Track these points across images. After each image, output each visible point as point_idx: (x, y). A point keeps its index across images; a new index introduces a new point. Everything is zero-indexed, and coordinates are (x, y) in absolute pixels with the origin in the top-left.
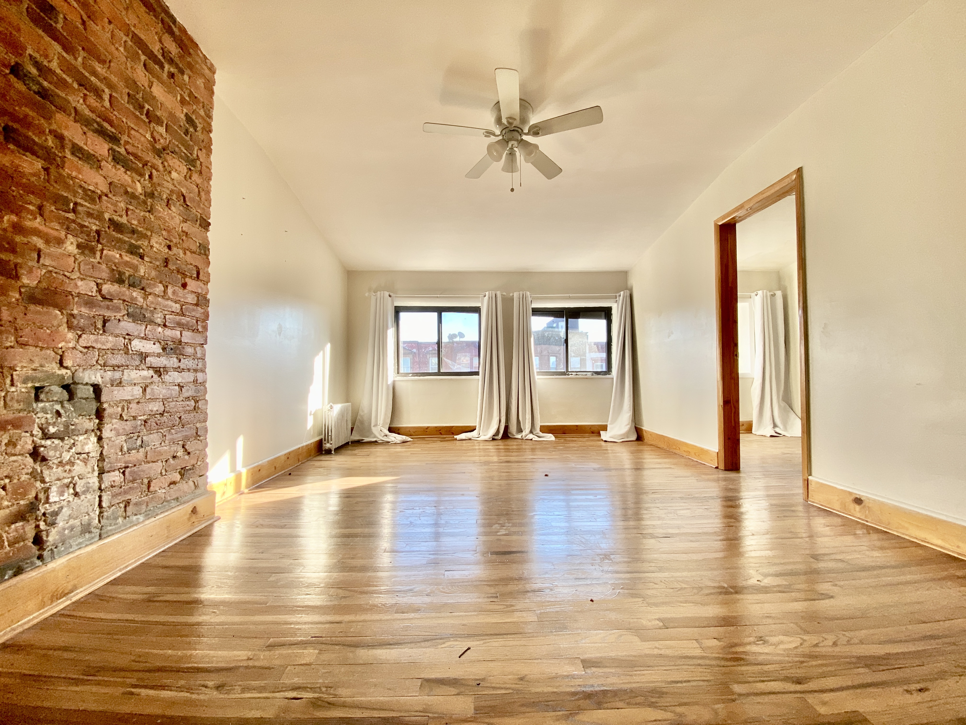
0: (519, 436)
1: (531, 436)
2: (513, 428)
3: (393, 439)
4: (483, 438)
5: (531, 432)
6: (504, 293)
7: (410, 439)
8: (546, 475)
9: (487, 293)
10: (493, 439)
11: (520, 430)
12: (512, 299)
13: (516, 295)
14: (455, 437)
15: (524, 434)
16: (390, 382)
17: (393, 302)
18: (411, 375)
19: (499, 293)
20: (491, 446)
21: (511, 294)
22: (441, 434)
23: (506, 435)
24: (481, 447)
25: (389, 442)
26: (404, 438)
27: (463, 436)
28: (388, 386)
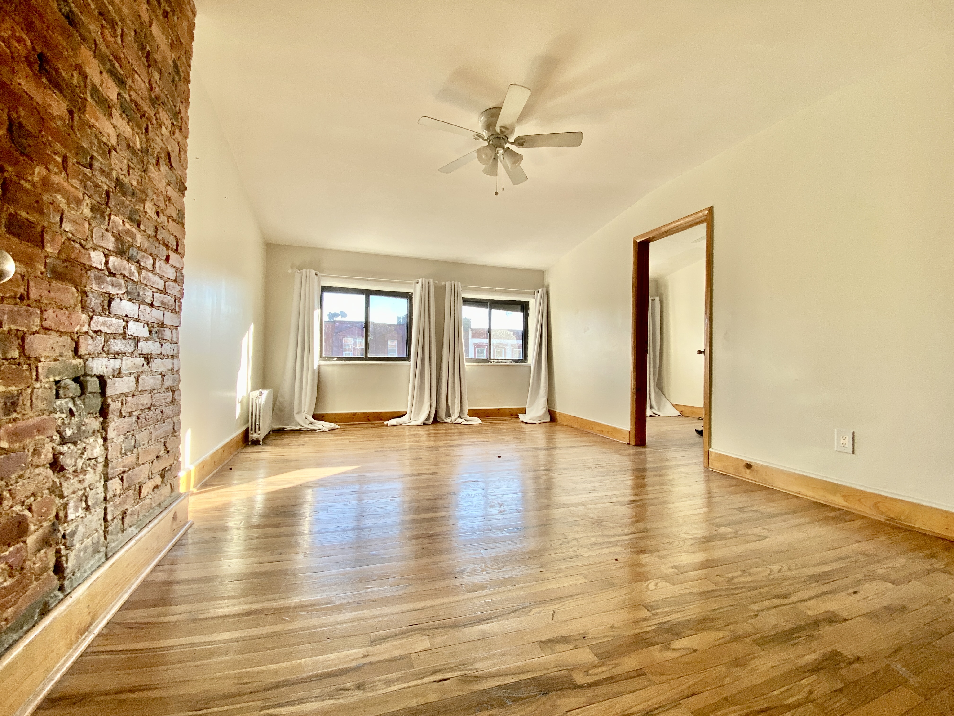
0: (448, 421)
1: (460, 420)
2: (443, 413)
3: (321, 427)
4: (413, 423)
5: (459, 416)
6: (437, 282)
7: (337, 427)
8: (499, 457)
9: (420, 280)
10: (424, 424)
11: (448, 415)
12: (444, 287)
13: (448, 284)
14: (386, 423)
15: (453, 418)
16: (316, 367)
17: (319, 282)
18: (335, 359)
19: (431, 281)
20: (422, 431)
21: (443, 283)
22: (369, 420)
23: (436, 421)
24: (412, 433)
25: (315, 430)
26: (333, 425)
27: (393, 422)
28: (314, 370)
